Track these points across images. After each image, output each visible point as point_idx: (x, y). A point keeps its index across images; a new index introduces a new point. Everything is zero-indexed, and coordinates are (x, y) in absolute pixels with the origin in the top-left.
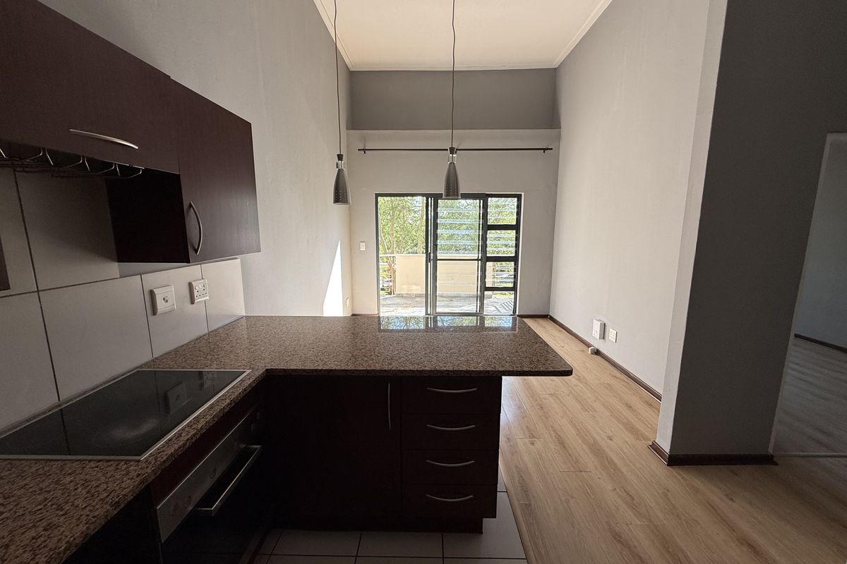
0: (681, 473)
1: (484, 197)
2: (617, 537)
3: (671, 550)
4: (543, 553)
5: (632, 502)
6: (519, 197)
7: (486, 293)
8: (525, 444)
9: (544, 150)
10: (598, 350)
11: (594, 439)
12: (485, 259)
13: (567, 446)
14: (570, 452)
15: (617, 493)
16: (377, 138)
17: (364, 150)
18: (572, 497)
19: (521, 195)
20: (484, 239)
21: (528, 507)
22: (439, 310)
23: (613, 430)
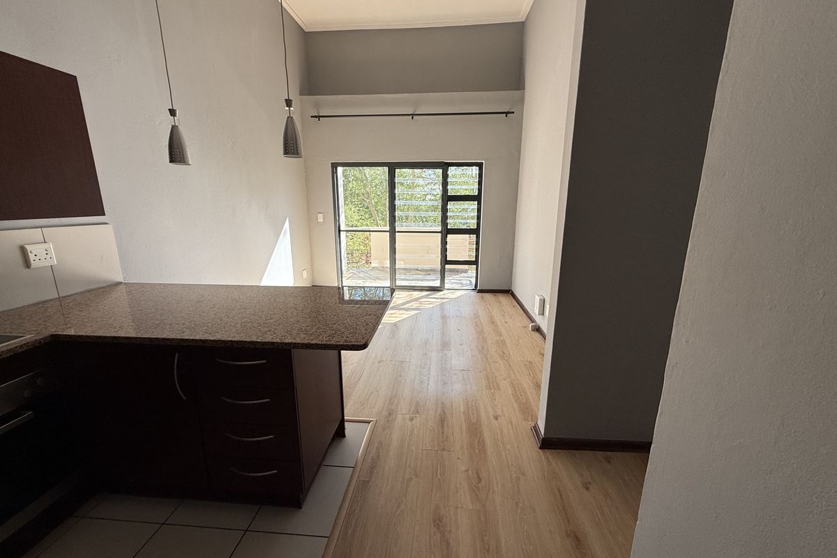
0: (550, 457)
1: (445, 166)
2: (438, 522)
3: (486, 538)
4: (350, 531)
5: (478, 483)
6: (480, 165)
7: (447, 266)
8: (404, 419)
9: (507, 113)
10: (539, 327)
11: (479, 417)
12: (446, 231)
13: (445, 424)
14: (445, 431)
15: (468, 474)
16: (331, 103)
17: (319, 117)
18: (416, 476)
19: (482, 163)
20: (444, 210)
21: (365, 485)
22: (399, 283)
23: (504, 409)
